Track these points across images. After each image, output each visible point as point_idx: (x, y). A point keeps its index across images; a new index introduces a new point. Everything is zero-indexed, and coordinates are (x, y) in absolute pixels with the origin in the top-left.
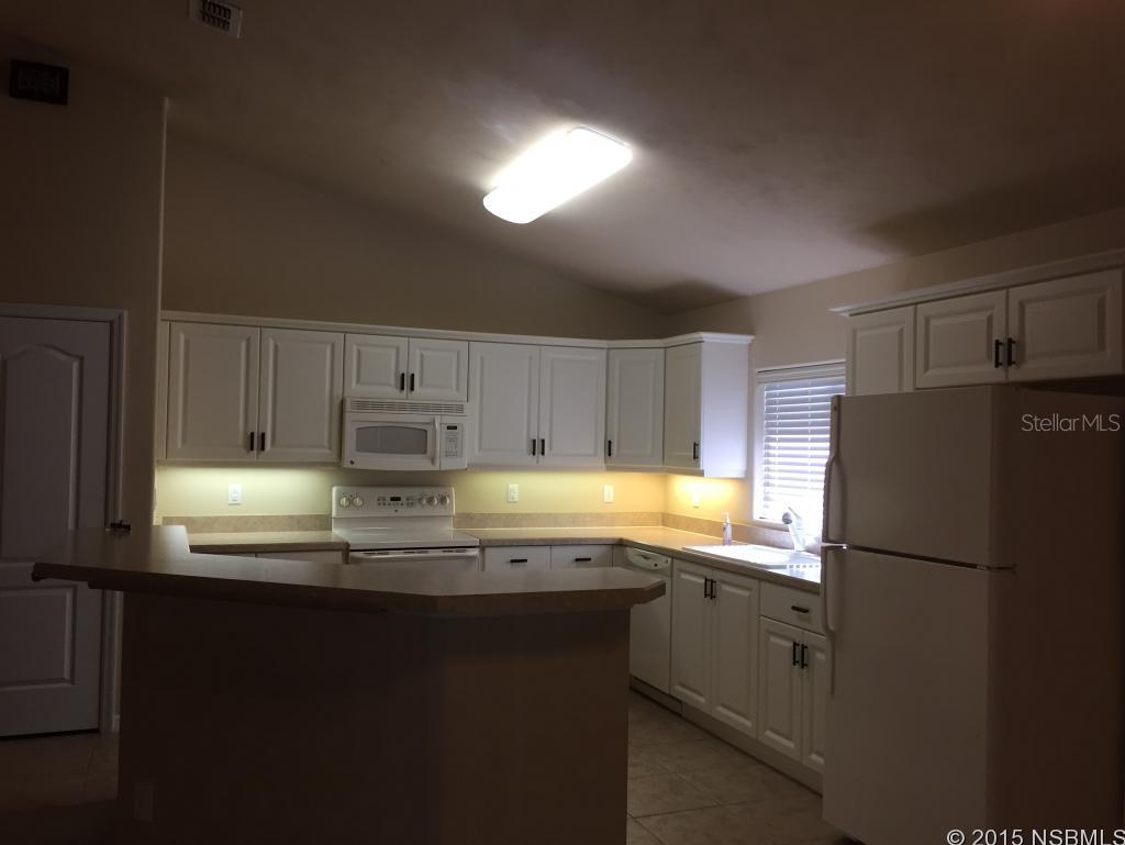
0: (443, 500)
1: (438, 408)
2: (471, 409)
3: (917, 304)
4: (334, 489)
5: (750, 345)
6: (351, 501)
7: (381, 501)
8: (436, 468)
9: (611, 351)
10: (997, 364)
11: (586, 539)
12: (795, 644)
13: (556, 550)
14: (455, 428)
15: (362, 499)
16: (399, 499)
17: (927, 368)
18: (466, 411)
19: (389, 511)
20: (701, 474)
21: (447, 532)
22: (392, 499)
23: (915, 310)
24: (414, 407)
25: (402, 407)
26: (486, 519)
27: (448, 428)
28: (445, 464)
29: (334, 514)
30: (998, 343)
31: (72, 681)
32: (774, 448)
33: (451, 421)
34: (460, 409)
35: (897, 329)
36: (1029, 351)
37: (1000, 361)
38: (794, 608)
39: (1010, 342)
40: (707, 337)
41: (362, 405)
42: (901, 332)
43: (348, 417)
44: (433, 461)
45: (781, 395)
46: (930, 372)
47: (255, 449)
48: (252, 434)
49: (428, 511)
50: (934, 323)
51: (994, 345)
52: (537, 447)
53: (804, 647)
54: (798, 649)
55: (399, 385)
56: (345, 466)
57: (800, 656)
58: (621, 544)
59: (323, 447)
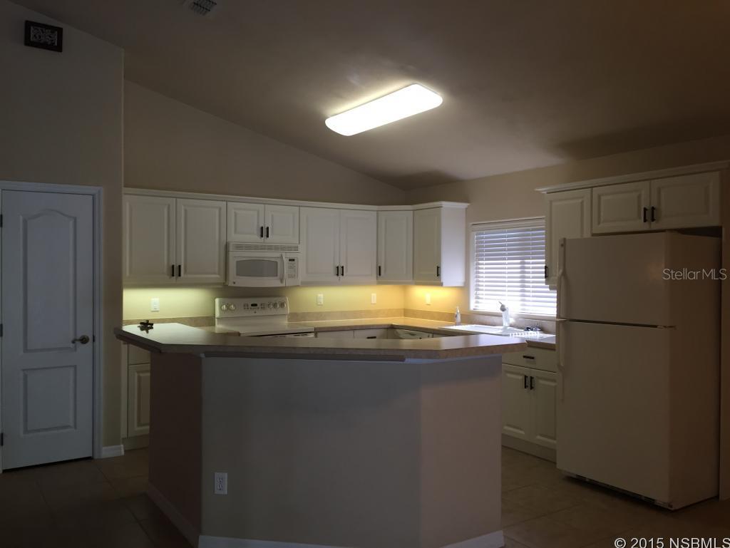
0: (282, 305)
1: (283, 248)
2: (302, 248)
3: (592, 187)
4: (217, 300)
5: (466, 209)
6: (228, 307)
7: (246, 307)
8: (283, 285)
9: (380, 212)
10: (645, 221)
11: (373, 326)
12: (526, 377)
13: (357, 333)
14: (293, 260)
15: (234, 306)
16: (256, 305)
17: (599, 223)
18: (300, 250)
19: (251, 313)
20: (441, 284)
21: (284, 324)
22: (252, 305)
23: (592, 191)
24: (270, 248)
25: (263, 248)
26: (305, 316)
27: (290, 260)
28: (289, 282)
29: (217, 314)
30: (645, 209)
31: (75, 427)
32: (482, 269)
33: (292, 256)
34: (296, 248)
35: (580, 201)
36: (665, 213)
37: (647, 218)
38: (524, 357)
39: (653, 208)
40: (445, 204)
41: (239, 247)
42: (582, 203)
43: (231, 254)
44: (282, 281)
45: (486, 238)
46: (601, 225)
47: (174, 276)
48: (173, 266)
49: (273, 311)
50: (603, 198)
51: (643, 210)
52: (340, 271)
53: (532, 378)
54: (528, 380)
55: (260, 234)
56: (230, 285)
57: (529, 383)
58: (392, 327)
59: (215, 273)
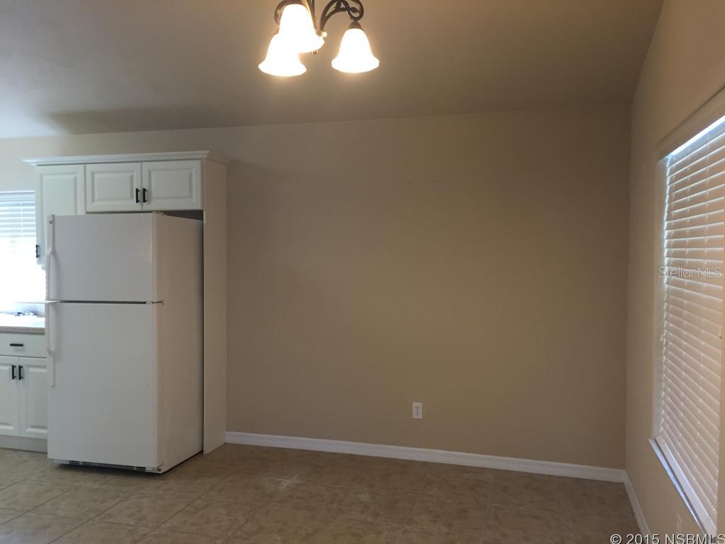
3: (85, 164)
10: (137, 201)
12: (13, 367)
17: (93, 201)
23: (85, 167)
30: (137, 190)
35: (73, 176)
36: (154, 195)
37: (139, 200)
38: (11, 345)
39: (144, 190)
42: (76, 178)
46: (95, 203)
50: (96, 176)
51: (135, 191)
53: (20, 367)
54: (16, 369)
57: (17, 373)
